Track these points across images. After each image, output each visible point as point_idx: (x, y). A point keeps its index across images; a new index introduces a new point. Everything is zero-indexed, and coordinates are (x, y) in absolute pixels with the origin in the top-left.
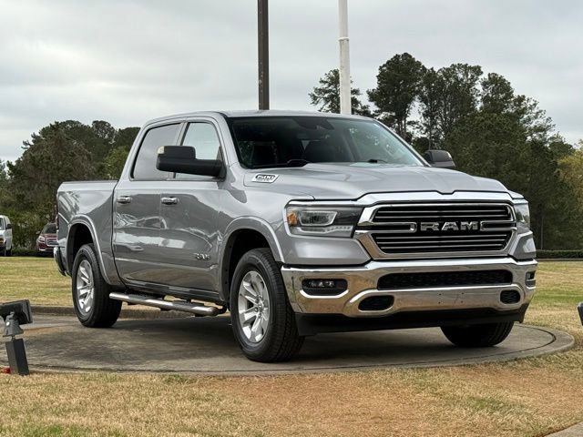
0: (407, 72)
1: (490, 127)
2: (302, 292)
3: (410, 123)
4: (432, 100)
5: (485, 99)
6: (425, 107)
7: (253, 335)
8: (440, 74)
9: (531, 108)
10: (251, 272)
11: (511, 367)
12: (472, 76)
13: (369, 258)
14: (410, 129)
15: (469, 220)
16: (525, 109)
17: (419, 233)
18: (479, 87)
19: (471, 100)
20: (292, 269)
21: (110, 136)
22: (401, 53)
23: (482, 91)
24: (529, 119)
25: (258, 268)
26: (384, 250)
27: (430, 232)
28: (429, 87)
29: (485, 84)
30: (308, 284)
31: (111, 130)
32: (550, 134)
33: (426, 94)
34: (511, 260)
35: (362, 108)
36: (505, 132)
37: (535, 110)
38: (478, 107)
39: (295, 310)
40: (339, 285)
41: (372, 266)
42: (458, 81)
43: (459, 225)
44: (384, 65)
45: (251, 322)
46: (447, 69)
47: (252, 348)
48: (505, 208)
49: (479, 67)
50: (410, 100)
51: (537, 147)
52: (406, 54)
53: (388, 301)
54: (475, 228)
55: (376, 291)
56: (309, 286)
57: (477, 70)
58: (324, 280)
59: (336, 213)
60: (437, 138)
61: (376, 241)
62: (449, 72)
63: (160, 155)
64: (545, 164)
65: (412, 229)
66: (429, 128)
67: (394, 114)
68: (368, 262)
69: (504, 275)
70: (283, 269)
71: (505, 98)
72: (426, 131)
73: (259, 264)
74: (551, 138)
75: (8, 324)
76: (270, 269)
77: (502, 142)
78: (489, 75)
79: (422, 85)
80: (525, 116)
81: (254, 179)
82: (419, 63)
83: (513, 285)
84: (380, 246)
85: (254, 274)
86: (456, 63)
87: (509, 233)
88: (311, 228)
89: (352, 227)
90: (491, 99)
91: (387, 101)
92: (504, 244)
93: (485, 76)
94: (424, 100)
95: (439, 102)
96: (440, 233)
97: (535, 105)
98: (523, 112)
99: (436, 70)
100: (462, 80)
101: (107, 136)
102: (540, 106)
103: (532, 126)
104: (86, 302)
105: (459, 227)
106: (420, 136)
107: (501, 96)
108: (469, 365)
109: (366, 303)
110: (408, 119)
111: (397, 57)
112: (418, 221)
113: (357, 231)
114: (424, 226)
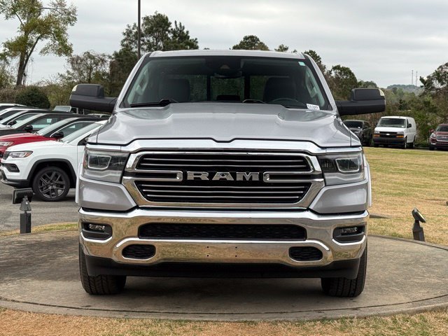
2: (82, 235)
13: (134, 205)
15: (248, 170)
17: (185, 181)
26: (148, 198)
27: (197, 182)
40: (107, 230)
41: (137, 213)
43: (234, 176)
54: (256, 179)
55: (138, 239)
56: (87, 229)
58: (98, 224)
59: (110, 158)
61: (141, 188)
65: (178, 178)
68: (134, 209)
83: (307, 241)
84: (145, 193)
89: (120, 173)
92: (302, 197)
109: (128, 250)
113: (124, 177)
114: (191, 175)
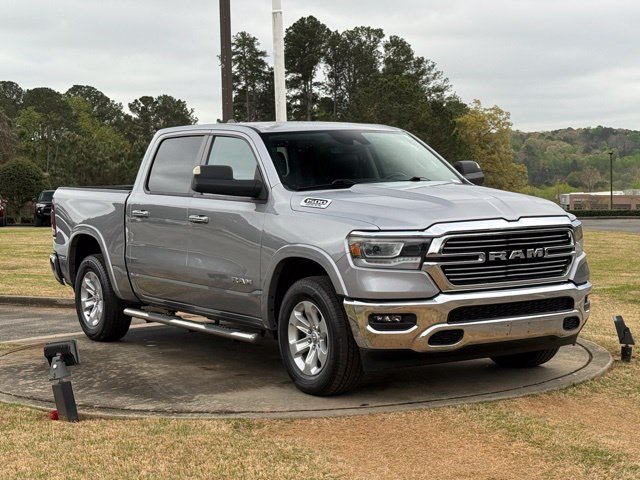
0: (312, 35)
1: (393, 88)
2: (369, 328)
3: (316, 84)
4: (337, 61)
5: (387, 61)
6: (330, 68)
7: (308, 367)
8: (345, 36)
9: (429, 69)
10: (304, 302)
11: (572, 394)
12: (375, 39)
13: (438, 291)
14: (315, 90)
15: (535, 247)
16: (424, 71)
17: (487, 263)
18: (381, 49)
19: (373, 62)
20: (356, 303)
21: (19, 96)
22: (306, 16)
23: (384, 53)
24: (428, 80)
25: (314, 299)
26: (452, 282)
27: (498, 262)
28: (333, 49)
29: (387, 47)
30: (374, 319)
31: (18, 91)
32: (447, 94)
33: (331, 56)
34: (571, 286)
35: (269, 69)
36: (407, 93)
37: (434, 72)
38: (381, 68)
39: (360, 346)
40: (408, 319)
41: (442, 299)
42: (362, 44)
43: (525, 253)
44: (290, 28)
45: (304, 354)
46: (352, 32)
47: (306, 381)
48: (566, 232)
49: (381, 30)
50: (316, 62)
51: (437, 106)
52: (311, 17)
53: (457, 335)
54: (540, 255)
55: (447, 325)
56: (376, 321)
57: (379, 33)
58: (390, 315)
59: (402, 245)
60: (341, 98)
61: (445, 272)
62: (353, 35)
63: (196, 176)
64: (445, 125)
65: (480, 260)
66: (335, 88)
67: (300, 75)
68: (438, 295)
69: (566, 302)
70: (345, 302)
71: (405, 60)
72: (331, 92)
73: (316, 295)
74: (449, 98)
75: (55, 366)
76: (329, 301)
77: (405, 103)
78: (391, 38)
79: (327, 47)
80: (424, 77)
81: (303, 203)
82: (324, 26)
83: (574, 311)
84: (448, 277)
85: (308, 305)
86: (359, 26)
87: (570, 258)
88: (376, 260)
89: (419, 260)
90: (392, 61)
91: (294, 63)
92: (565, 268)
93: (386, 39)
94: (329, 61)
95: (343, 64)
96: (509, 262)
97: (433, 66)
98: (423, 72)
99: (340, 32)
100: (365, 42)
101: (15, 97)
102: (438, 68)
103: (430, 86)
104: (92, 315)
105: (525, 255)
106: (325, 96)
107: (402, 58)
108: (533, 396)
109: (435, 338)
110: (314, 81)
111: (302, 20)
112: (487, 251)
113: (425, 263)
114: (493, 256)
